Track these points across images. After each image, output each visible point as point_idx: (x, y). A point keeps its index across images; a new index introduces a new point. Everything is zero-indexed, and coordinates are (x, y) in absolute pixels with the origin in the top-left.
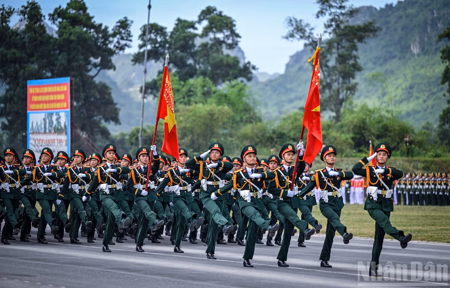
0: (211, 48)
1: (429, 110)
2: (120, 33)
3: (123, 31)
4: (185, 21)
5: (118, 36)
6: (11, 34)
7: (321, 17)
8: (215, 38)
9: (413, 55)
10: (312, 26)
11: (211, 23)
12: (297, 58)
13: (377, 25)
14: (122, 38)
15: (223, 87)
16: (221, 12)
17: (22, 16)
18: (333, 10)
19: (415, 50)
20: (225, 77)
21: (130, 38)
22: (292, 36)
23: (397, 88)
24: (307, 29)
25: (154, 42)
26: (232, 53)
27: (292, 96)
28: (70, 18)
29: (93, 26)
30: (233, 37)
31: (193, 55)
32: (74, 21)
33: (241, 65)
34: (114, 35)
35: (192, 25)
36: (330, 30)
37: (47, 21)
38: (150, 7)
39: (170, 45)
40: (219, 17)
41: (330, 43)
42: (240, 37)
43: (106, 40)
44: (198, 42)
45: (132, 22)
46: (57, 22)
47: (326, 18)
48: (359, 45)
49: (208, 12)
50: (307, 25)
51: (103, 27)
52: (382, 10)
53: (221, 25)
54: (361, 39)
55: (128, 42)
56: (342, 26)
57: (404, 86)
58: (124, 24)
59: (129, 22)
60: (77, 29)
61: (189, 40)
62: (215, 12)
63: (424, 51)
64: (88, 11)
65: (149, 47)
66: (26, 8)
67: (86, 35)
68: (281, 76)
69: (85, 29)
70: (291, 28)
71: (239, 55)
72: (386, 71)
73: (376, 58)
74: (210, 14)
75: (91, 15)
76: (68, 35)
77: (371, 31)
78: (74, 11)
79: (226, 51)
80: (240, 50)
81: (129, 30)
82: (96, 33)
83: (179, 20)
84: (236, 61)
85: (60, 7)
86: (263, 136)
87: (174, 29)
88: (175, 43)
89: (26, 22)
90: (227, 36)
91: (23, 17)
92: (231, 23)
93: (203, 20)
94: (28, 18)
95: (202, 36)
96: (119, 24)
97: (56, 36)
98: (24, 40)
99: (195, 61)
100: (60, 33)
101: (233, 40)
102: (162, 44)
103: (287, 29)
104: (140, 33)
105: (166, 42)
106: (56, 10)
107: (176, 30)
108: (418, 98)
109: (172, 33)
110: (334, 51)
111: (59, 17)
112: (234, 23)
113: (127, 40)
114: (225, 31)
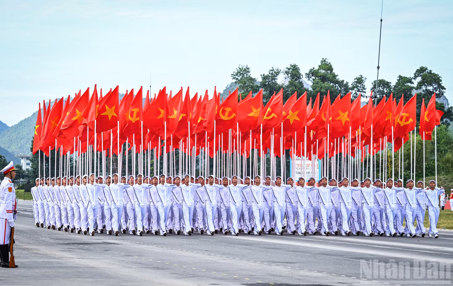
0: (423, 97)
2: (357, 87)
3: (359, 85)
4: (405, 78)
5: (356, 89)
6: (278, 88)
8: (426, 90)
11: (423, 79)
14: (359, 91)
16: (430, 71)
17: (286, 75)
21: (364, 91)
25: (382, 93)
26: (439, 101)
28: (320, 76)
29: (337, 82)
30: (440, 89)
32: (324, 79)
33: (446, 109)
34: (353, 89)
35: (410, 81)
37: (304, 79)
38: (378, 68)
39: (394, 94)
40: (430, 75)
42: (445, 89)
43: (347, 92)
44: (414, 92)
45: (366, 79)
46: (311, 79)
49: (421, 71)
51: (345, 83)
53: (430, 81)
55: (362, 93)
58: (360, 80)
59: (363, 79)
60: (326, 84)
61: (408, 92)
62: (427, 71)
64: (334, 71)
66: (289, 69)
67: (333, 89)
69: (332, 84)
71: (445, 102)
74: (423, 72)
75: (336, 74)
76: (319, 88)
78: (323, 71)
80: (445, 97)
81: (364, 84)
82: (340, 87)
83: (400, 77)
84: (442, 106)
85: (314, 68)
87: (397, 83)
88: (397, 94)
89: (289, 80)
90: (435, 88)
91: (287, 76)
92: (439, 78)
93: (417, 77)
94: (291, 76)
95: (417, 88)
96: (356, 80)
97: (310, 89)
98: (288, 92)
100: (314, 88)
101: (439, 91)
102: (388, 95)
104: (372, 86)
105: (391, 93)
106: (311, 71)
109: (395, 86)
111: (313, 76)
112: (441, 79)
113: (362, 92)
114: (434, 85)
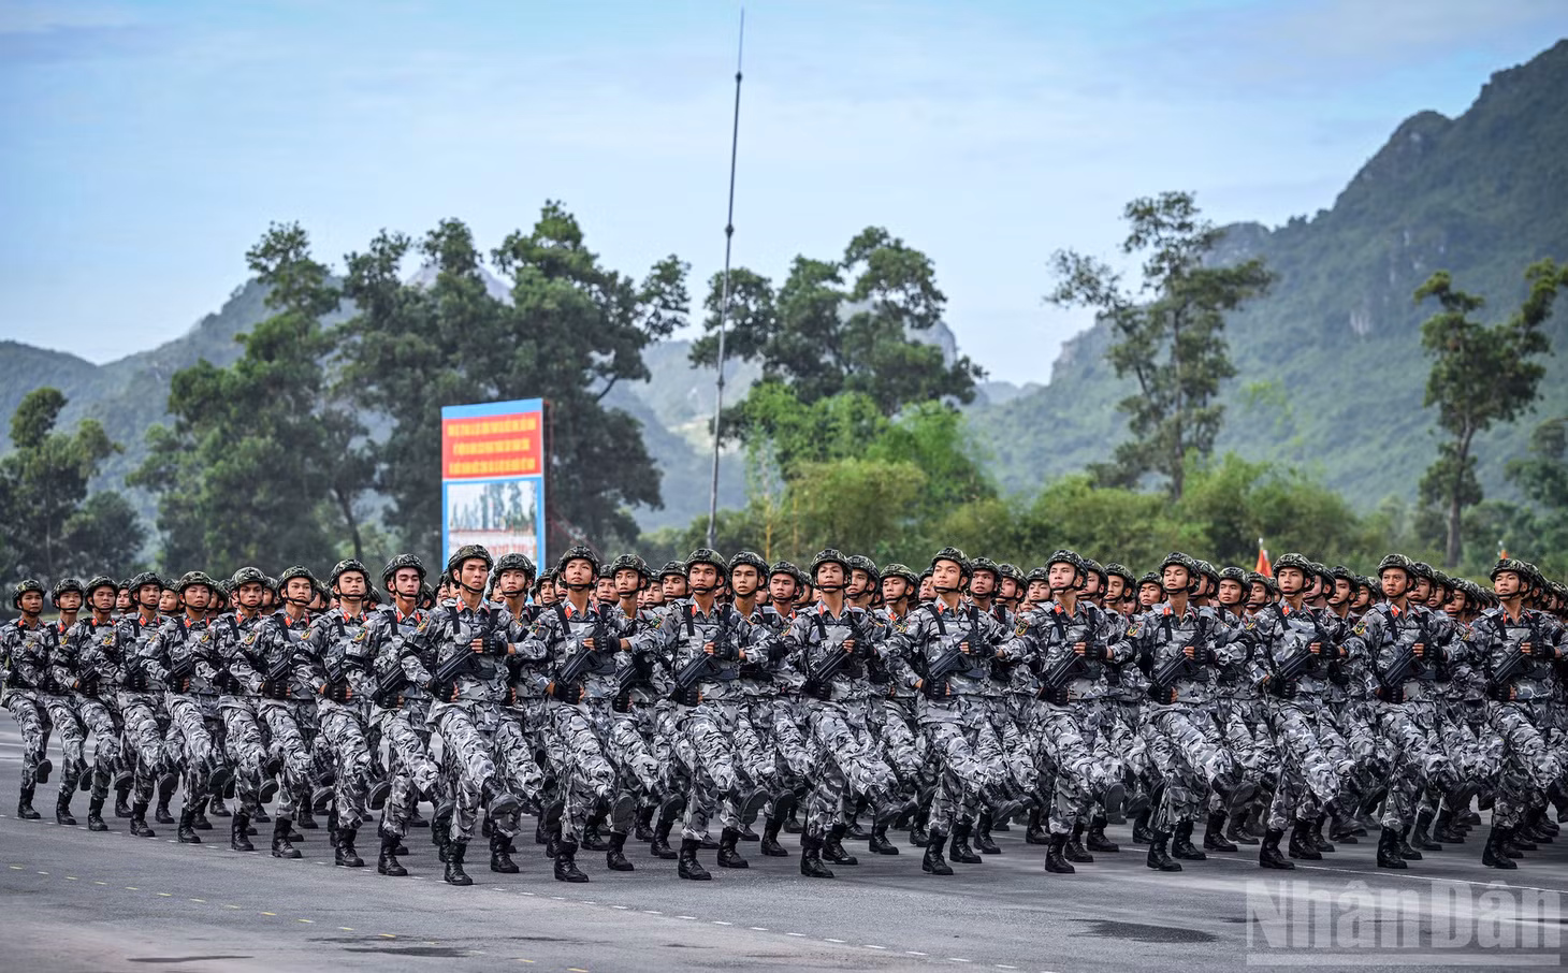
0: (876, 326)
1: (1394, 470)
2: (660, 293)
3: (668, 289)
4: (815, 263)
5: (656, 300)
6: (402, 297)
7: (1135, 251)
8: (885, 302)
9: (1356, 338)
10: (1115, 272)
11: (875, 267)
12: (1080, 347)
13: (1268, 268)
14: (666, 306)
15: (905, 418)
16: (898, 242)
17: (428, 257)
18: (1164, 233)
19: (1361, 325)
20: (910, 394)
21: (684, 305)
22: (1067, 295)
23: (1319, 417)
24: (1102, 278)
25: (741, 312)
26: (926, 338)
27: (1070, 436)
28: (541, 259)
29: (596, 277)
30: (927, 299)
31: (834, 343)
32: (552, 266)
33: (948, 365)
34: (646, 299)
35: (831, 273)
36: (1156, 281)
37: (488, 267)
38: (730, 231)
39: (779, 319)
40: (895, 253)
41: (1158, 312)
42: (945, 300)
43: (627, 310)
44: (846, 311)
45: (689, 266)
46: (511, 269)
47: (1147, 253)
48: (1228, 315)
49: (867, 242)
50: (1104, 269)
51: (620, 280)
52: (1279, 231)
53: (898, 273)
54: (1231, 301)
55: (679, 315)
56: (1186, 271)
57: (1334, 413)
58: (669, 272)
59: (680, 267)
60: (559, 283)
61: (824, 309)
62: (885, 242)
63: (1382, 330)
64: (585, 242)
65: (729, 325)
66: (438, 236)
67: (581, 299)
68: (1043, 390)
69: (577, 285)
70: (1065, 278)
71: (943, 342)
72: (1291, 380)
73: (1267, 345)
74: (872, 246)
75: (592, 251)
76: (537, 297)
77: (1255, 281)
78: (551, 243)
79: (910, 333)
80: (945, 329)
81: (682, 284)
82: (605, 294)
83: (801, 261)
84: (937, 357)
85: (518, 233)
86: (1000, 531)
87: (789, 281)
88: (789, 315)
89: (437, 270)
90: (912, 298)
91: (431, 259)
92: (923, 266)
93: (856, 259)
94: (444, 260)
95: (854, 299)
96: (658, 272)
97: (509, 301)
98: (435, 311)
99: (839, 357)
100: (520, 295)
101: (927, 307)
102: (761, 319)
103: (1056, 281)
104: (708, 291)
105: (769, 312)
106: (509, 240)
107: (793, 284)
108: (1367, 439)
109: (784, 292)
110: (1168, 329)
111: (516, 256)
112: (930, 266)
113: (677, 309)
114: (908, 285)
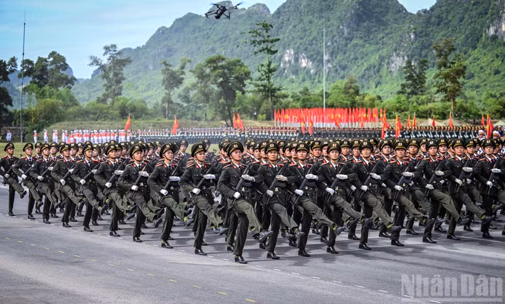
0: (55, 70)
3: (13, 63)
4: (42, 58)
5: (11, 65)
7: (105, 55)
8: (56, 66)
9: (149, 70)
10: (102, 59)
11: (54, 59)
12: (96, 72)
13: (132, 58)
14: (13, 66)
16: (59, 54)
18: (111, 52)
19: (151, 67)
20: (62, 84)
21: (16, 66)
22: (92, 64)
24: (99, 61)
25: (28, 68)
26: (65, 73)
27: (95, 89)
30: (65, 65)
31: (47, 74)
33: (69, 78)
34: (9, 65)
35: (45, 60)
36: (110, 61)
39: (36, 69)
40: (58, 56)
41: (110, 67)
43: (5, 67)
44: (49, 68)
45: (17, 59)
47: (108, 56)
48: (124, 68)
49: (53, 54)
50: (99, 59)
51: (3, 61)
52: (135, 49)
53: (59, 60)
54: (124, 65)
55: (16, 68)
56: (115, 59)
57: (146, 84)
58: (13, 60)
59: (15, 59)
61: (44, 67)
62: (56, 54)
63: (155, 68)
65: (25, 70)
68: (90, 80)
70: (92, 61)
72: (138, 77)
77: (129, 61)
79: (62, 72)
81: (16, 62)
83: (39, 58)
84: (67, 76)
88: (38, 68)
90: (62, 65)
92: (64, 58)
93: (50, 57)
95: (50, 65)
96: (11, 60)
99: (47, 76)
102: (32, 69)
103: (90, 61)
104: (21, 64)
105: (34, 68)
107: (38, 62)
108: (152, 89)
109: (36, 64)
110: (112, 71)
114: (61, 62)
